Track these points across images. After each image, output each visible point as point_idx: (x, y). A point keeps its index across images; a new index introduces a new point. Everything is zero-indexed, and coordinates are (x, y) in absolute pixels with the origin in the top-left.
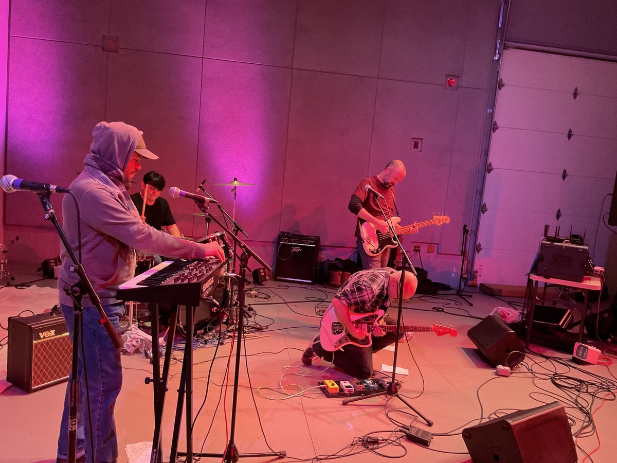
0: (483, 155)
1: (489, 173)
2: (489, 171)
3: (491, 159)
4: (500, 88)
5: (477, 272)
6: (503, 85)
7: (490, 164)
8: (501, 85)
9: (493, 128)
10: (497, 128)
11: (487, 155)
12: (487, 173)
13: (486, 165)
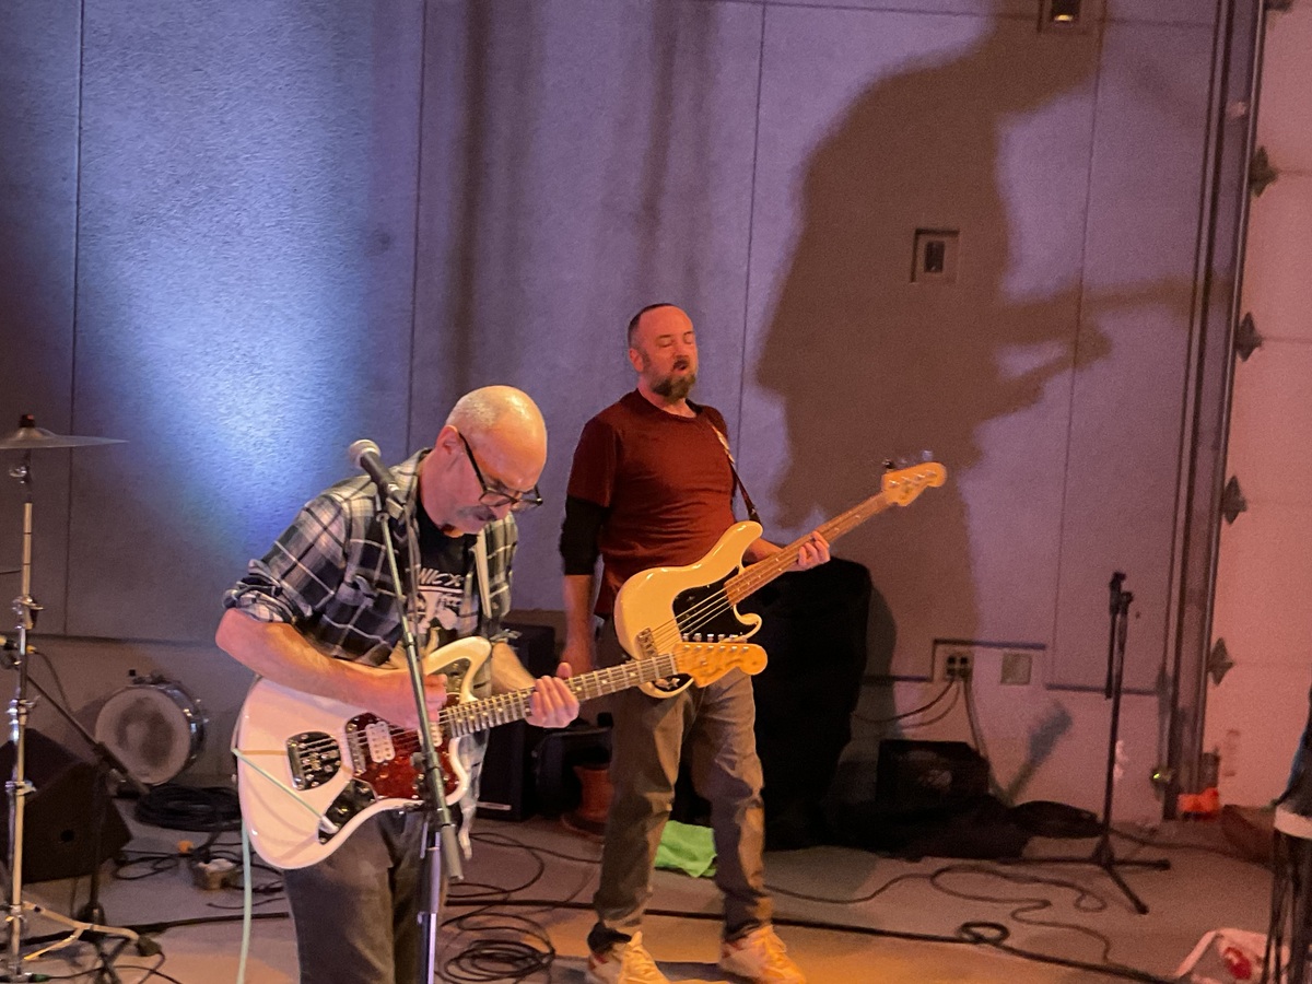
0: (1215, 284)
1: (1246, 355)
2: (1244, 349)
4: (1274, 19)
10: (1271, 177)
11: (1232, 287)
12: (1239, 358)
13: (1229, 326)
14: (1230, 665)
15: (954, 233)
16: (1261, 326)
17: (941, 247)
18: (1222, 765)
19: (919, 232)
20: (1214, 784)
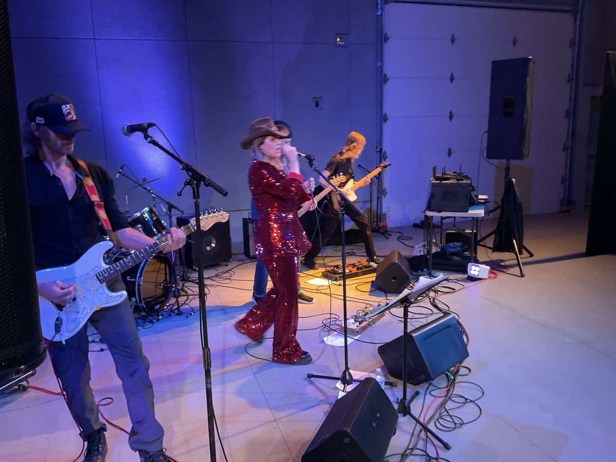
0: (378, 105)
2: (385, 121)
3: (387, 109)
4: (386, 42)
6: (388, 39)
7: (385, 114)
8: (386, 39)
9: (384, 81)
10: (388, 80)
11: (381, 106)
12: (384, 123)
13: (381, 115)
14: (387, 193)
15: (321, 98)
16: (388, 115)
17: (318, 101)
18: (387, 215)
19: (314, 98)
20: (385, 220)
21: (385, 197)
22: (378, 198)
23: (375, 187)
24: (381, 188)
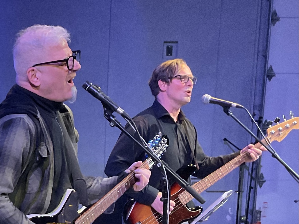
0: (260, 56)
1: (270, 79)
2: (270, 78)
3: (271, 62)
5: (261, 212)
7: (271, 68)
9: (272, 20)
10: (278, 19)
11: (265, 57)
12: (268, 80)
13: (265, 69)
14: (265, 181)
16: (275, 69)
17: (172, 47)
19: (164, 42)
21: (261, 186)
22: (251, 188)
23: (247, 172)
24: (256, 174)
